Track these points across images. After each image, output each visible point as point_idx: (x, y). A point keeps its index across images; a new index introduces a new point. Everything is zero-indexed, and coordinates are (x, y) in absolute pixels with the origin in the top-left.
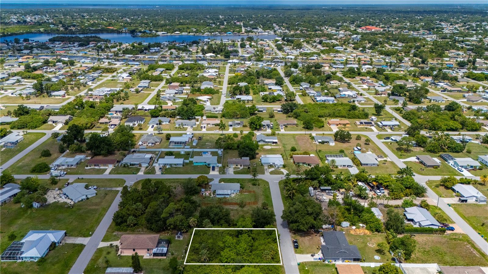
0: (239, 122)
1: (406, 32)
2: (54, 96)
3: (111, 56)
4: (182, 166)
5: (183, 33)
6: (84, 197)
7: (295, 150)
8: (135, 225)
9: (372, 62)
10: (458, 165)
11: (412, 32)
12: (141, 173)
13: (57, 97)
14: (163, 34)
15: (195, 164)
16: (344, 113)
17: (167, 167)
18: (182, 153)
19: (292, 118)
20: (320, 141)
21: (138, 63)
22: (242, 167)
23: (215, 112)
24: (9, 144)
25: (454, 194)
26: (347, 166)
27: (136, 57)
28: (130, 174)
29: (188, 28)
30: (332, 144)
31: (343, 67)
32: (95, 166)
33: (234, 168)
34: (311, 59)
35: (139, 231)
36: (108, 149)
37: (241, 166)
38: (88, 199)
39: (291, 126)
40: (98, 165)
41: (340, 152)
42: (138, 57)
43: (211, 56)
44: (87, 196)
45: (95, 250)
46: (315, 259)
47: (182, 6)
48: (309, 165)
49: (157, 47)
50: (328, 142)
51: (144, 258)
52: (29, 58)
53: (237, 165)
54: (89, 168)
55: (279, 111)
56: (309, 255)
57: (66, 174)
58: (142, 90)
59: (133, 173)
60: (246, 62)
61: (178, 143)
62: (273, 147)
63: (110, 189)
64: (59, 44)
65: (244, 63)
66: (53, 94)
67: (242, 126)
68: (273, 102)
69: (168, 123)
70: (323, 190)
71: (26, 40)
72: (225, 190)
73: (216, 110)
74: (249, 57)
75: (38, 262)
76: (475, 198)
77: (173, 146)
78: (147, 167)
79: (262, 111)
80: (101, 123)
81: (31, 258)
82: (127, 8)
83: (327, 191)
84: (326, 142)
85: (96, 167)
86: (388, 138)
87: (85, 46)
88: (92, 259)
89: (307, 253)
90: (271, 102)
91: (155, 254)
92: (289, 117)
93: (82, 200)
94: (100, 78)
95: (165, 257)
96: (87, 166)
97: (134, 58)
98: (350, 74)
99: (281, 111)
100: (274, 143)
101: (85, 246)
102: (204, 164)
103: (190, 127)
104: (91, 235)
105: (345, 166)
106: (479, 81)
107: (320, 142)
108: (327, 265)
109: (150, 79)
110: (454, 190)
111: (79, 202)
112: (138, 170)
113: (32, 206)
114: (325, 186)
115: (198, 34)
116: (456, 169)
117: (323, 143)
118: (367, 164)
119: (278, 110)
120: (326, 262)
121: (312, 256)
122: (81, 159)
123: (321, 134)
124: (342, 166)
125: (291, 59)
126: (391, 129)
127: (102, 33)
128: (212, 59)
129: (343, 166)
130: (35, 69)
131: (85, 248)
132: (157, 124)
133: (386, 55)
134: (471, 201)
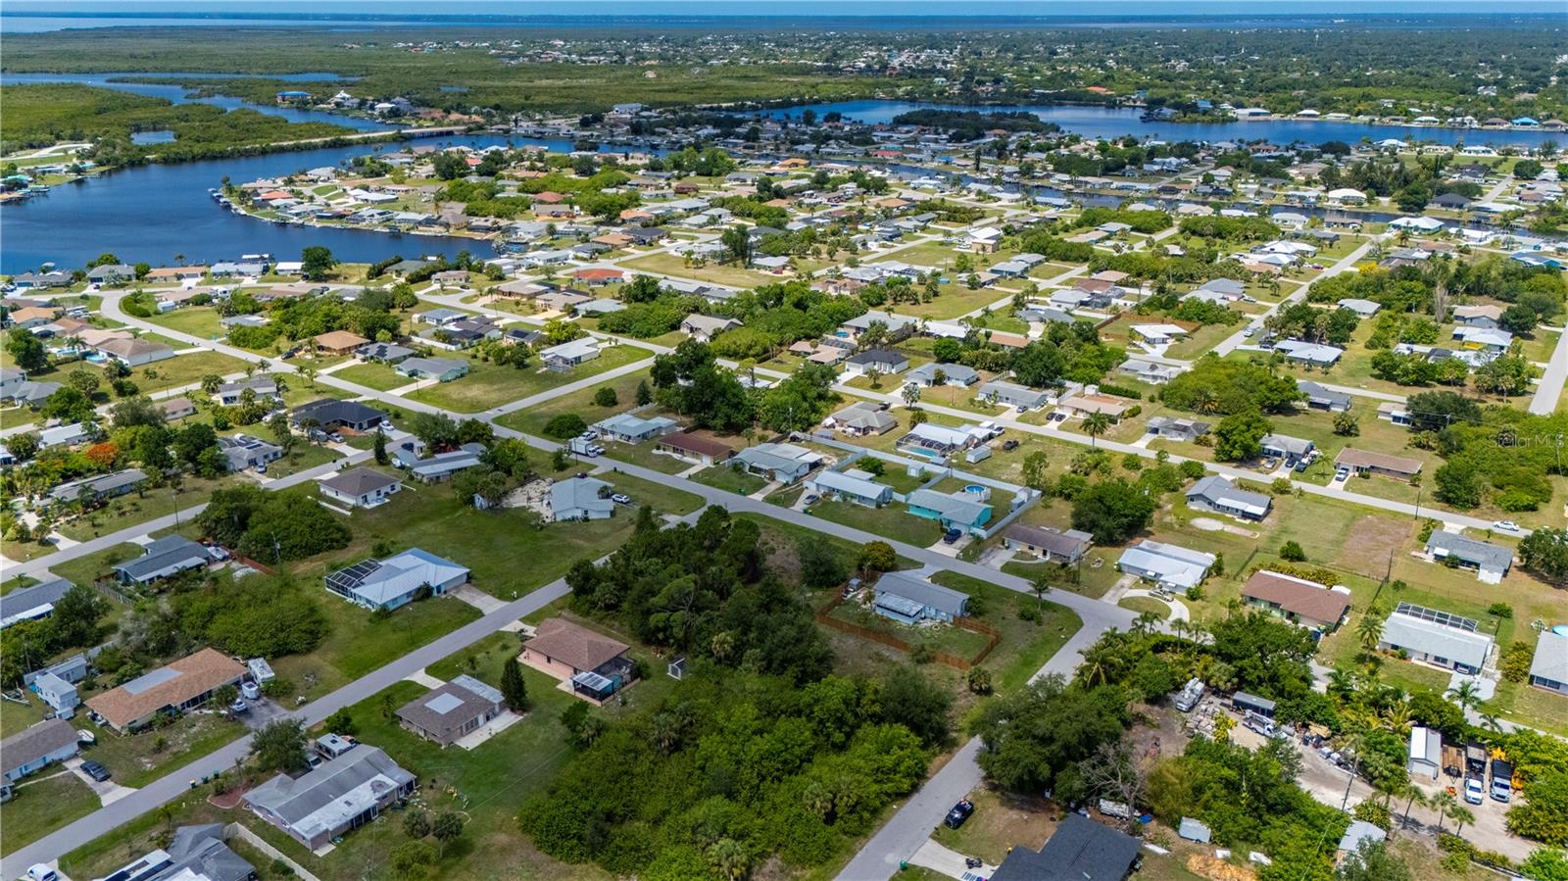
0: (1189, 424)
2: (759, 267)
3: (1010, 175)
4: (873, 506)
5: (1332, 116)
6: (579, 514)
7: (1300, 558)
8: (608, 607)
12: (758, 496)
13: (762, 272)
14: (1252, 114)
15: (906, 510)
17: (834, 499)
18: (912, 472)
19: (1431, 454)
20: (1444, 552)
21: (1062, 201)
22: (1048, 558)
23: (1150, 380)
24: (560, 363)
26: (1452, 666)
27: (1078, 184)
28: (733, 491)
29: (1366, 97)
30: (1490, 577)
32: (675, 450)
33: (1021, 555)
35: (611, 627)
36: (728, 417)
37: (1045, 553)
38: (586, 520)
39: (1388, 478)
40: (681, 452)
41: (1492, 613)
42: (1086, 183)
43: (1345, 201)
44: (586, 512)
45: (491, 632)
47: (1438, 19)
48: (1291, 615)
49: (1178, 157)
50: (1477, 565)
51: (559, 687)
52: (796, 165)
53: (1031, 548)
54: (661, 452)
55: (1396, 419)
56: (962, 859)
57: (603, 453)
58: (993, 281)
59: (740, 492)
60: (1467, 232)
61: (931, 443)
62: (1228, 528)
64: (908, 132)
65: (1460, 236)
66: (758, 261)
67: (1193, 439)
69: (962, 385)
70: (1240, 706)
71: (833, 117)
72: (910, 602)
73: (1155, 373)
74: (1505, 214)
75: (377, 614)
77: (911, 449)
78: (786, 485)
79: (1326, 407)
80: (794, 353)
81: (368, 601)
82: (1218, 27)
83: (1249, 713)
84: (1469, 564)
85: (676, 456)
87: (969, 140)
88: (466, 649)
90: (1405, 384)
91: (584, 689)
92: (1420, 445)
93: (573, 519)
94: (919, 233)
95: (598, 703)
96: (658, 448)
97: (1071, 187)
99: (1405, 420)
100: (1245, 515)
101: (483, 615)
102: (938, 518)
103: (1014, 408)
104: (514, 599)
105: (1444, 661)
107: (1438, 558)
109: (1049, 251)
111: (564, 521)
112: (759, 486)
113: (471, 501)
114: (1260, 695)
115: (1386, 120)
117: (1453, 562)
118: (1556, 685)
119: (1395, 413)
121: (970, 864)
122: (660, 428)
123: (1480, 532)
124: (1430, 659)
127: (1060, 105)
128: (1345, 208)
129: (1437, 659)
130: (779, 194)
131: (478, 622)
132: (928, 382)
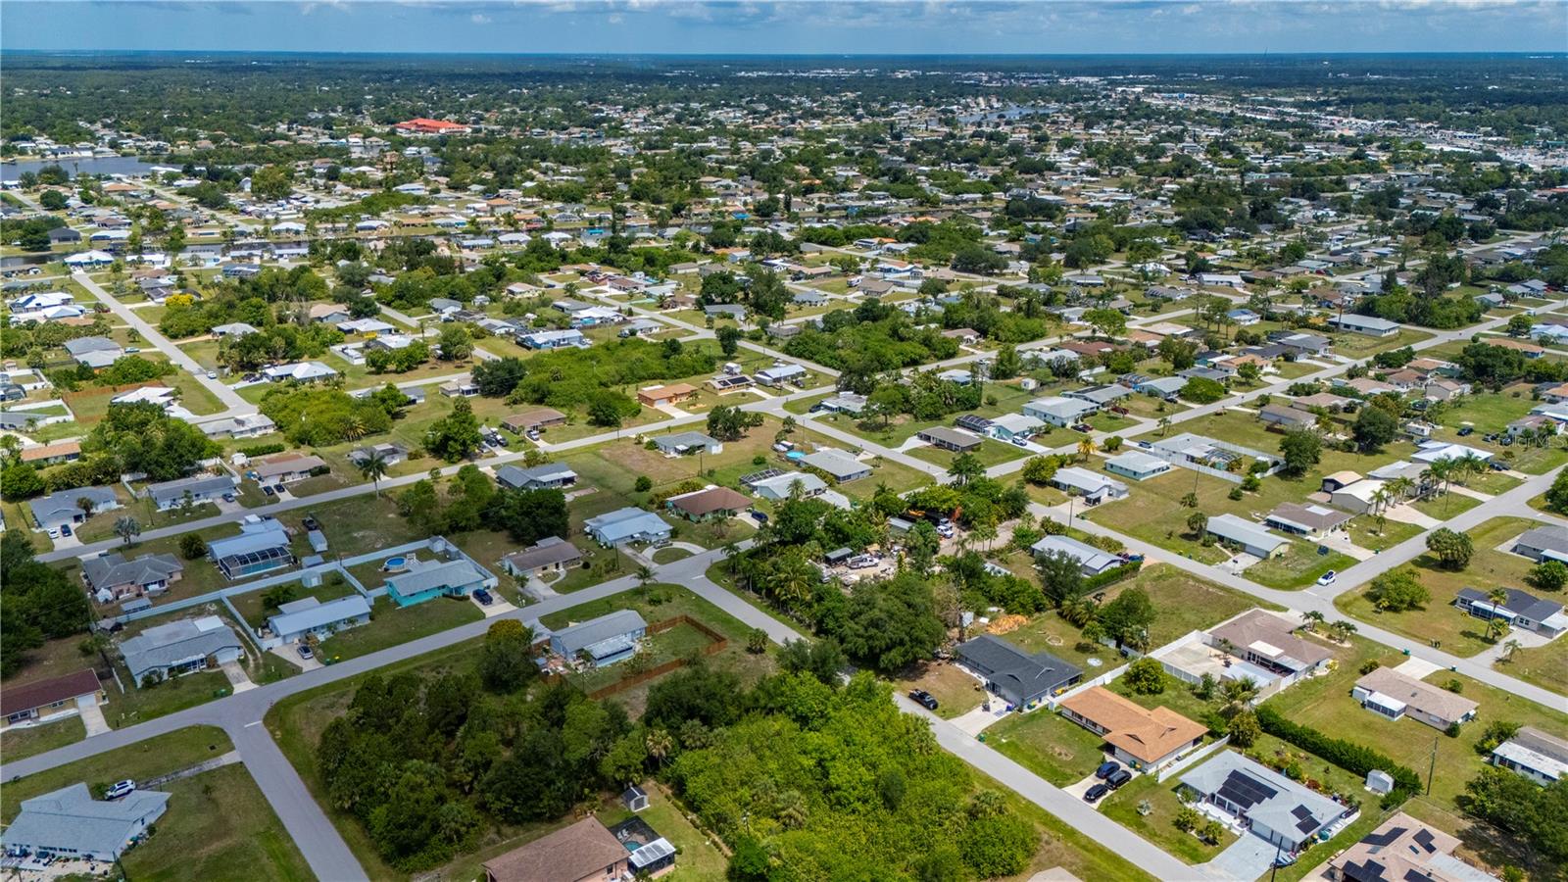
0: (385, 446)
1: (539, 134)
4: (368, 622)
6: (139, 829)
7: (649, 487)
9: (550, 222)
10: (1008, 432)
11: (554, 134)
12: (244, 686)
15: (405, 604)
16: (657, 366)
17: (321, 638)
18: (315, 582)
19: (525, 404)
20: (681, 447)
22: (562, 569)
23: (249, 435)
25: (1065, 493)
26: (813, 493)
28: (208, 700)
30: (717, 449)
31: (490, 242)
33: (545, 579)
34: (362, 229)
37: (557, 566)
39: (552, 427)
40: (25, 716)
41: (756, 465)
46: (997, 714)
48: (730, 512)
50: (703, 447)
53: (543, 569)
55: (466, 393)
56: (978, 711)
59: (217, 696)
60: (146, 257)
61: (253, 558)
62: (576, 495)
63: (194, 771)
65: (141, 262)
67: (405, 457)
68: (410, 368)
69: (114, 506)
70: (840, 561)
72: (611, 640)
73: (248, 426)
74: (132, 239)
76: (1106, 490)
77: (242, 572)
78: (244, 661)
79: (414, 402)
83: (849, 561)
84: (699, 447)
85: (22, 725)
86: (818, 407)
89: (970, 709)
90: (403, 371)
92: (515, 402)
98: (540, 260)
99: (474, 391)
100: (566, 481)
102: (440, 593)
103: (219, 500)
105: (810, 492)
106: (836, 246)
107: (683, 452)
108: (1032, 716)
110: (1057, 485)
111: (128, 853)
112: (221, 681)
116: (1010, 442)
117: (691, 451)
118: (849, 477)
119: (464, 388)
120: (1026, 711)
121: (985, 709)
125: (297, 232)
126: (796, 384)
132: (78, 518)
133: (565, 201)
134: (1105, 499)
